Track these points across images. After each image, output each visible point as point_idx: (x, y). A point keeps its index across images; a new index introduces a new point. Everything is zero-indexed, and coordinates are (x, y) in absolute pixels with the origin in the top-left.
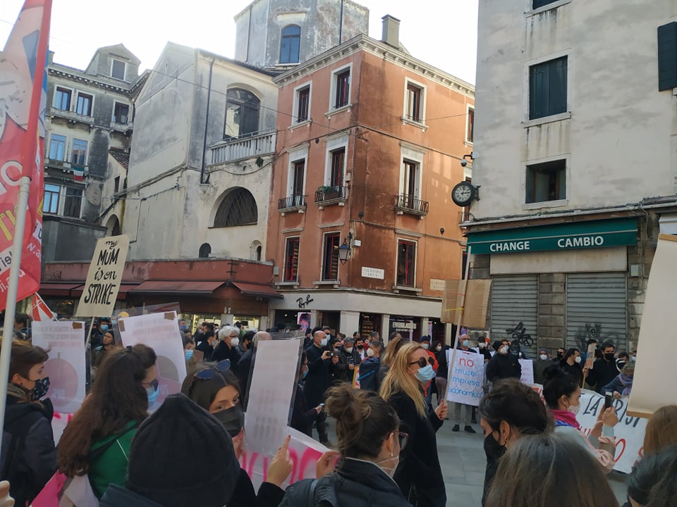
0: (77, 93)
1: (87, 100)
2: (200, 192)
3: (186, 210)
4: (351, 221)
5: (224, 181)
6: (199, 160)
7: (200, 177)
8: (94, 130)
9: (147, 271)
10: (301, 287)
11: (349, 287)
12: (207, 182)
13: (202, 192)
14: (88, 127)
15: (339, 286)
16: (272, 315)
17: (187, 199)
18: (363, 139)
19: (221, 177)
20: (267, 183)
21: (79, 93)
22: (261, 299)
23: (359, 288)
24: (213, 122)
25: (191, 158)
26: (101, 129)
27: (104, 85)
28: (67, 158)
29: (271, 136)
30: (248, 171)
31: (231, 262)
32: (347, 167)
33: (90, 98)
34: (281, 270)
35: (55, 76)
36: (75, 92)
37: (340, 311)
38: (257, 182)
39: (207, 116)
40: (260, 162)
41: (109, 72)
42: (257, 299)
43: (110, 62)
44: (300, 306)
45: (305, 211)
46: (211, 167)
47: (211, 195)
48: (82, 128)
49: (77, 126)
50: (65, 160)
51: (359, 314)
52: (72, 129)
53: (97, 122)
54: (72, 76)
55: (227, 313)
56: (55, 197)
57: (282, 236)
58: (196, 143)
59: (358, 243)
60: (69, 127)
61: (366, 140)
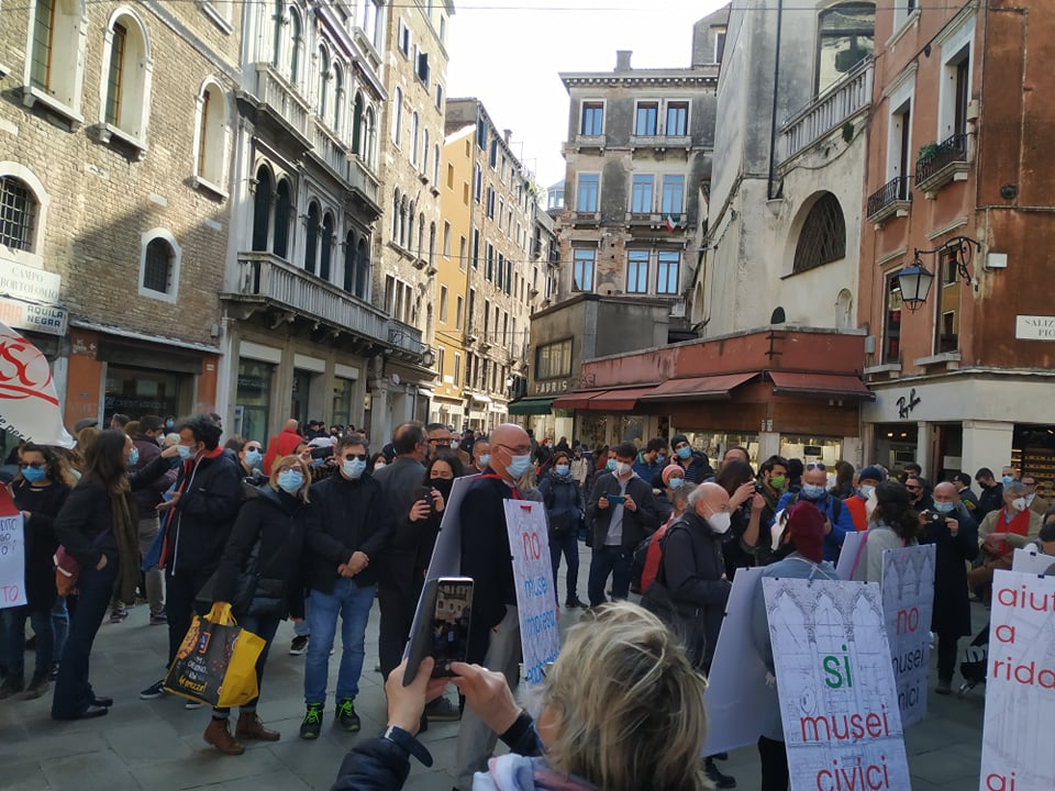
0: (666, 104)
1: (682, 111)
2: (769, 215)
3: (742, 252)
4: (979, 211)
5: (800, 187)
6: (764, 158)
7: (767, 189)
8: (694, 155)
9: (672, 363)
10: (904, 373)
11: (975, 365)
12: (780, 195)
13: (771, 216)
14: (682, 153)
15: (960, 363)
16: (868, 433)
17: (743, 232)
18: (1008, 9)
19: (797, 180)
20: (858, 171)
21: (669, 103)
22: (840, 404)
23: (1009, 366)
24: (789, 82)
25: (749, 158)
26: (703, 152)
27: (704, 79)
28: (657, 207)
29: (865, 73)
30: (832, 156)
31: (770, 334)
32: (973, 87)
33: (685, 106)
34: (876, 342)
35: (634, 87)
36: (663, 103)
37: (961, 422)
38: (845, 173)
39: (777, 73)
40: (848, 134)
41: (713, 56)
42: (831, 403)
43: (713, 41)
44: (902, 416)
45: (910, 209)
46: (784, 165)
47: (785, 217)
48: (676, 157)
49: (668, 156)
50: (654, 211)
51: (1012, 428)
52: (661, 162)
53: (695, 142)
54: (656, 79)
55: (766, 431)
56: (643, 267)
57: (879, 271)
58: (757, 129)
59: (1000, 260)
60: (658, 160)
61: (1020, 11)
